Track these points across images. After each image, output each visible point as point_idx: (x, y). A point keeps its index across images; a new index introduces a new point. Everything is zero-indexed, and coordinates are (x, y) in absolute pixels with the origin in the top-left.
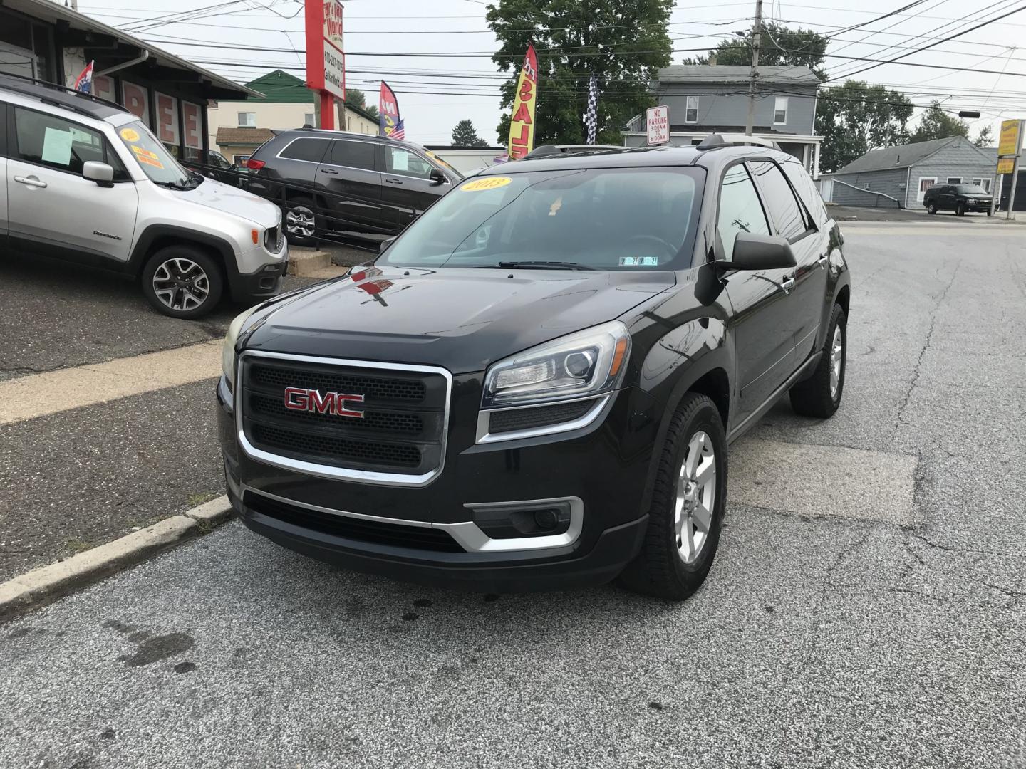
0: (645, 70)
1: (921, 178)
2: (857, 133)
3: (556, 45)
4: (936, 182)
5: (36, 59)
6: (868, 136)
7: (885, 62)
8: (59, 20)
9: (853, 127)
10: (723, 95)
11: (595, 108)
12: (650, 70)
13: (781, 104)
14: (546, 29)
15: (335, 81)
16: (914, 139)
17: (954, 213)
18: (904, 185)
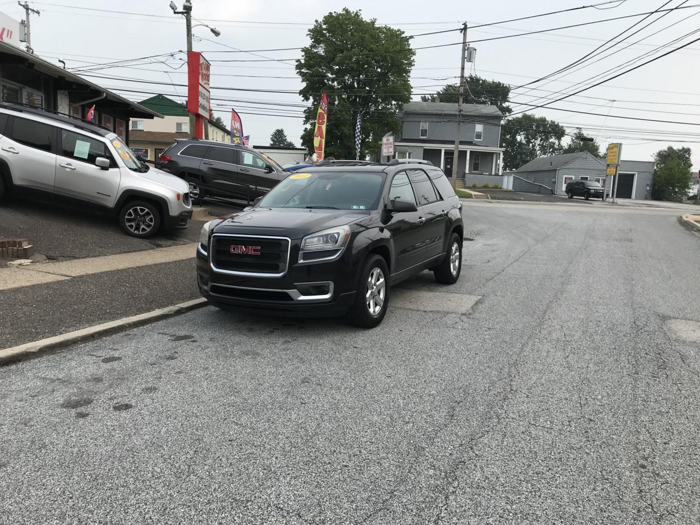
0: (394, 104)
1: (565, 176)
2: (531, 146)
3: (339, 87)
4: (573, 179)
5: (43, 95)
6: (538, 148)
7: (538, 107)
8: (59, 76)
9: (528, 142)
10: (441, 122)
11: (360, 132)
12: (398, 104)
13: (479, 128)
14: (333, 76)
15: (204, 108)
16: (566, 152)
17: (583, 198)
18: (554, 180)
